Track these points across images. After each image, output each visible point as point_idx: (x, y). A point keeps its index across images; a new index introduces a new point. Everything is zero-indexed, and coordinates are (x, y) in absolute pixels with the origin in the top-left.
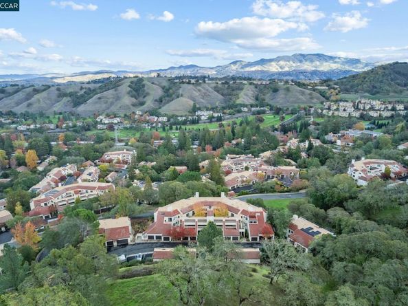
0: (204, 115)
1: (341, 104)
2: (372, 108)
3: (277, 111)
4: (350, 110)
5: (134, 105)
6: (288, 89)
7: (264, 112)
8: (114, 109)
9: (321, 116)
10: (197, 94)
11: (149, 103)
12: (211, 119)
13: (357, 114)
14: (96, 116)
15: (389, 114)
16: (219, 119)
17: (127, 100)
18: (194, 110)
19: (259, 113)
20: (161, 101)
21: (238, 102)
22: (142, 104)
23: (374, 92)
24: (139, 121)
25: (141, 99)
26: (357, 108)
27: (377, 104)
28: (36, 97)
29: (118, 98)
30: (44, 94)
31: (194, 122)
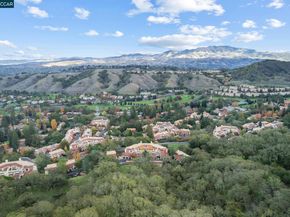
0: (146, 94)
1: (231, 87)
2: (249, 91)
3: (191, 92)
4: (236, 92)
5: (102, 88)
6: (198, 78)
7: (182, 93)
8: (89, 90)
9: (217, 96)
10: (141, 80)
11: (111, 87)
12: (150, 98)
13: (239, 95)
14: (78, 95)
15: (258, 94)
16: (155, 97)
17: (98, 85)
18: (139, 91)
19: (179, 93)
20: (118, 85)
21: (167, 86)
22: (107, 87)
23: (252, 80)
24: (106, 99)
25: (106, 84)
26: (239, 90)
27: (252, 88)
28: (40, 82)
29: (92, 83)
30: (44, 80)
31: (139, 99)
